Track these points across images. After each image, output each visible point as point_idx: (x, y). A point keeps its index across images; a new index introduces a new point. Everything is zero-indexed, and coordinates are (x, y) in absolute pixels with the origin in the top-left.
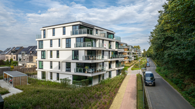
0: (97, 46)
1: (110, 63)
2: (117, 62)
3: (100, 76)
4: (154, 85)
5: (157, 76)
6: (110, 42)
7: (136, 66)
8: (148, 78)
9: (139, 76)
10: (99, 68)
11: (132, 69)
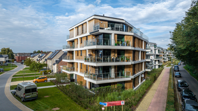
1: (155, 61)
2: (159, 61)
6: (155, 50)
11: (167, 66)
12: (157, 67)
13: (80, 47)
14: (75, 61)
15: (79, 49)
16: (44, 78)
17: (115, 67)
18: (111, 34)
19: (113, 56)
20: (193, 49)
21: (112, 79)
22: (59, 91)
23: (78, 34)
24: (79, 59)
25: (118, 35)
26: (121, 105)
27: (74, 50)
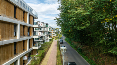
0: (43, 30)
1: (47, 36)
2: (50, 36)
3: (44, 41)
4: (63, 43)
5: (64, 41)
6: (47, 28)
7: (57, 38)
8: (61, 41)
9: (58, 41)
10: (43, 38)
11: (55, 39)
12: (48, 41)
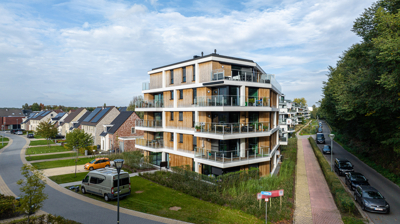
7: (305, 130)
8: (320, 138)
9: (310, 139)
11: (301, 134)
13: (178, 106)
14: (164, 129)
15: (175, 108)
16: (104, 161)
17: (246, 140)
18: (240, 87)
19: (243, 122)
20: (362, 112)
21: (242, 159)
22: (151, 182)
23: (172, 83)
24: (176, 126)
25: (250, 88)
26: (278, 197)
27: (163, 110)
